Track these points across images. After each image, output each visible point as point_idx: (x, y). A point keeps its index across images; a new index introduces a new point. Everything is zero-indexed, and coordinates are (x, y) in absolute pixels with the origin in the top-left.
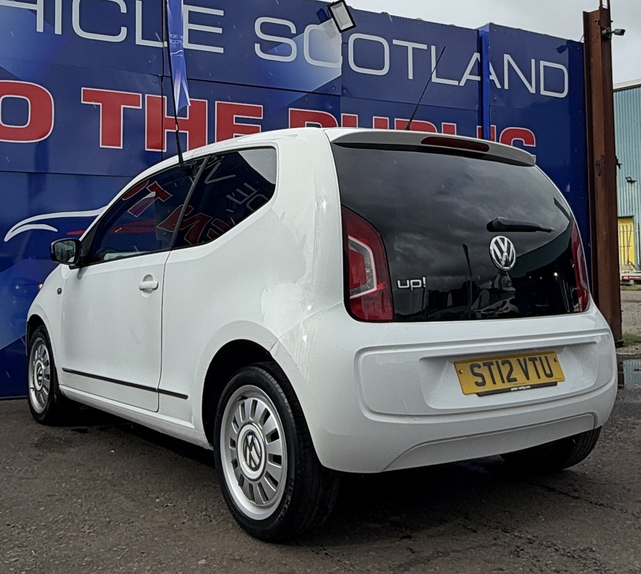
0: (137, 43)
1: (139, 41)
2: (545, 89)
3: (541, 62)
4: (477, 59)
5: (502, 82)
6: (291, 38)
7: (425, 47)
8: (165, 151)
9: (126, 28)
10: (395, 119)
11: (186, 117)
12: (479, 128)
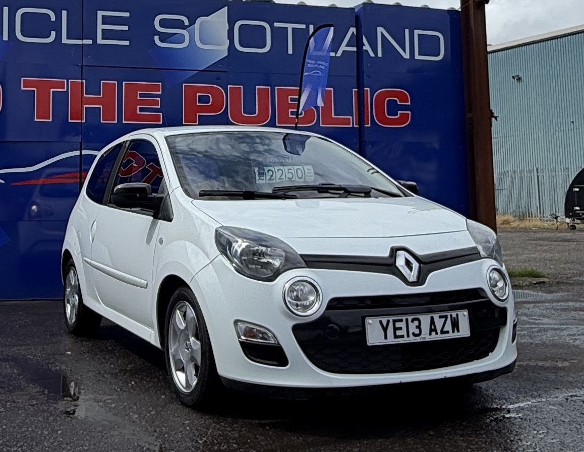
0: (63, 42)
1: (65, 40)
2: (420, 54)
3: (415, 31)
4: (353, 33)
5: (375, 52)
6: (184, 29)
7: (303, 26)
8: (84, 121)
9: (54, 32)
10: (276, 88)
11: (100, 95)
12: (355, 91)
